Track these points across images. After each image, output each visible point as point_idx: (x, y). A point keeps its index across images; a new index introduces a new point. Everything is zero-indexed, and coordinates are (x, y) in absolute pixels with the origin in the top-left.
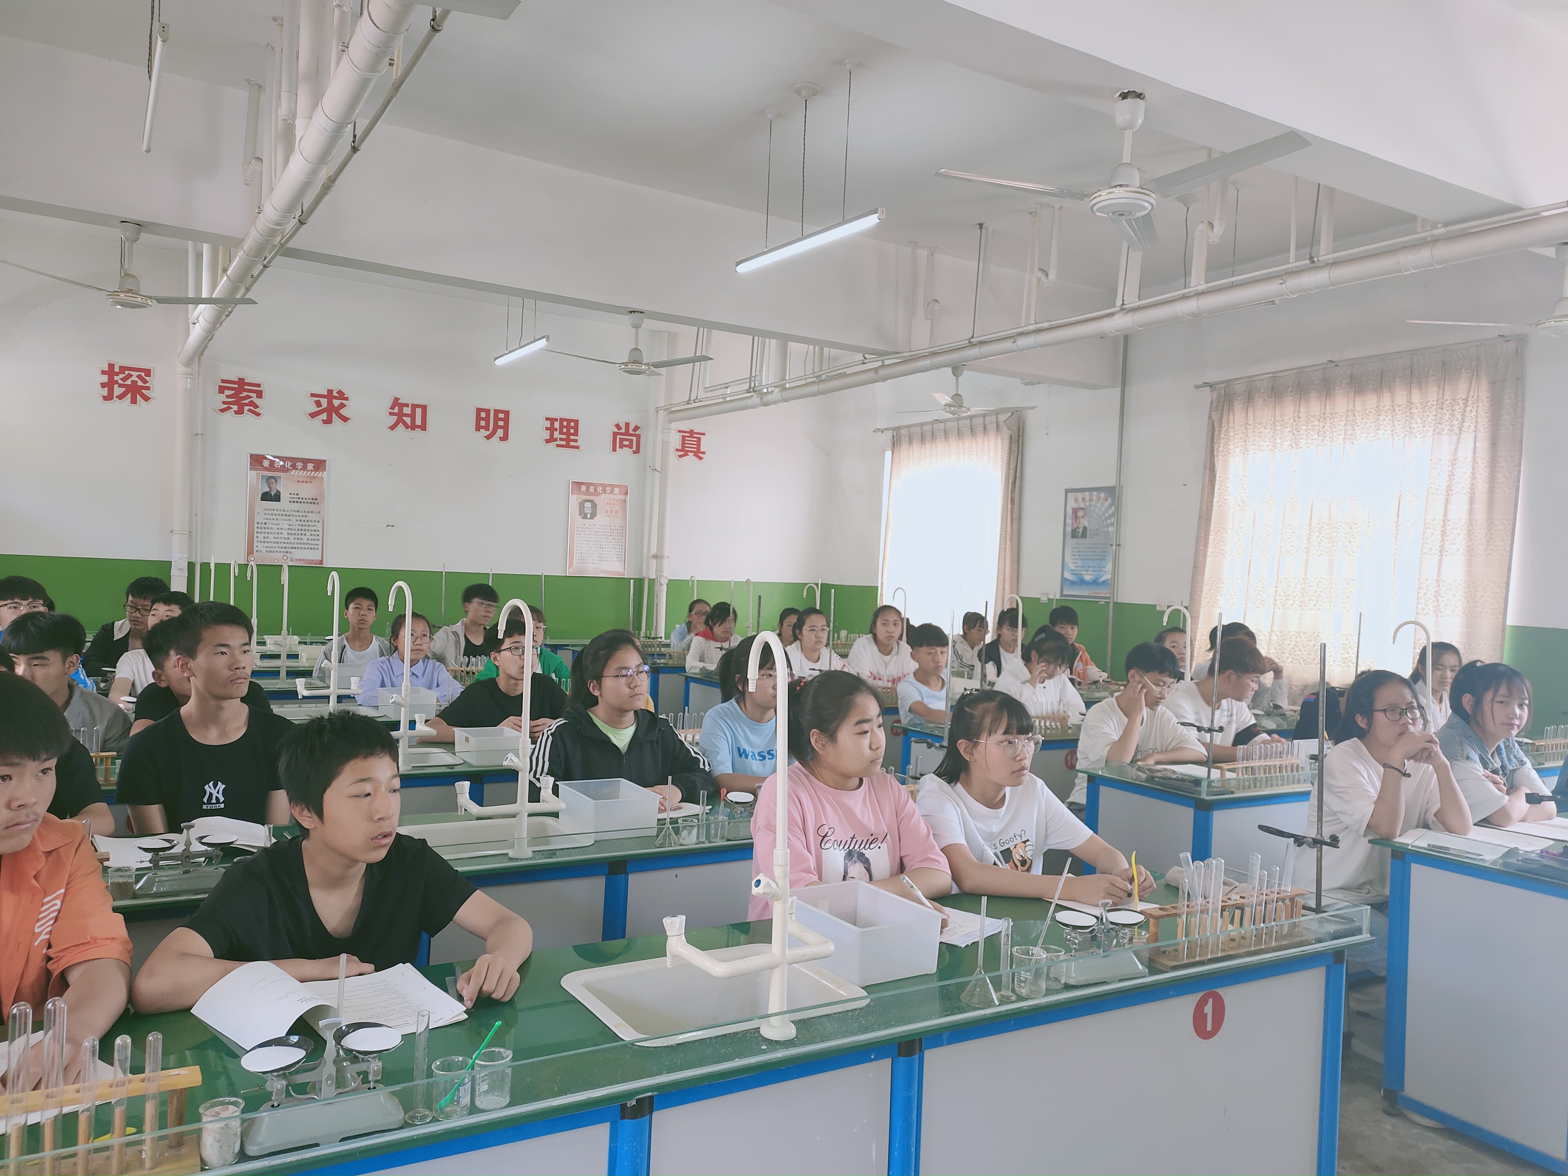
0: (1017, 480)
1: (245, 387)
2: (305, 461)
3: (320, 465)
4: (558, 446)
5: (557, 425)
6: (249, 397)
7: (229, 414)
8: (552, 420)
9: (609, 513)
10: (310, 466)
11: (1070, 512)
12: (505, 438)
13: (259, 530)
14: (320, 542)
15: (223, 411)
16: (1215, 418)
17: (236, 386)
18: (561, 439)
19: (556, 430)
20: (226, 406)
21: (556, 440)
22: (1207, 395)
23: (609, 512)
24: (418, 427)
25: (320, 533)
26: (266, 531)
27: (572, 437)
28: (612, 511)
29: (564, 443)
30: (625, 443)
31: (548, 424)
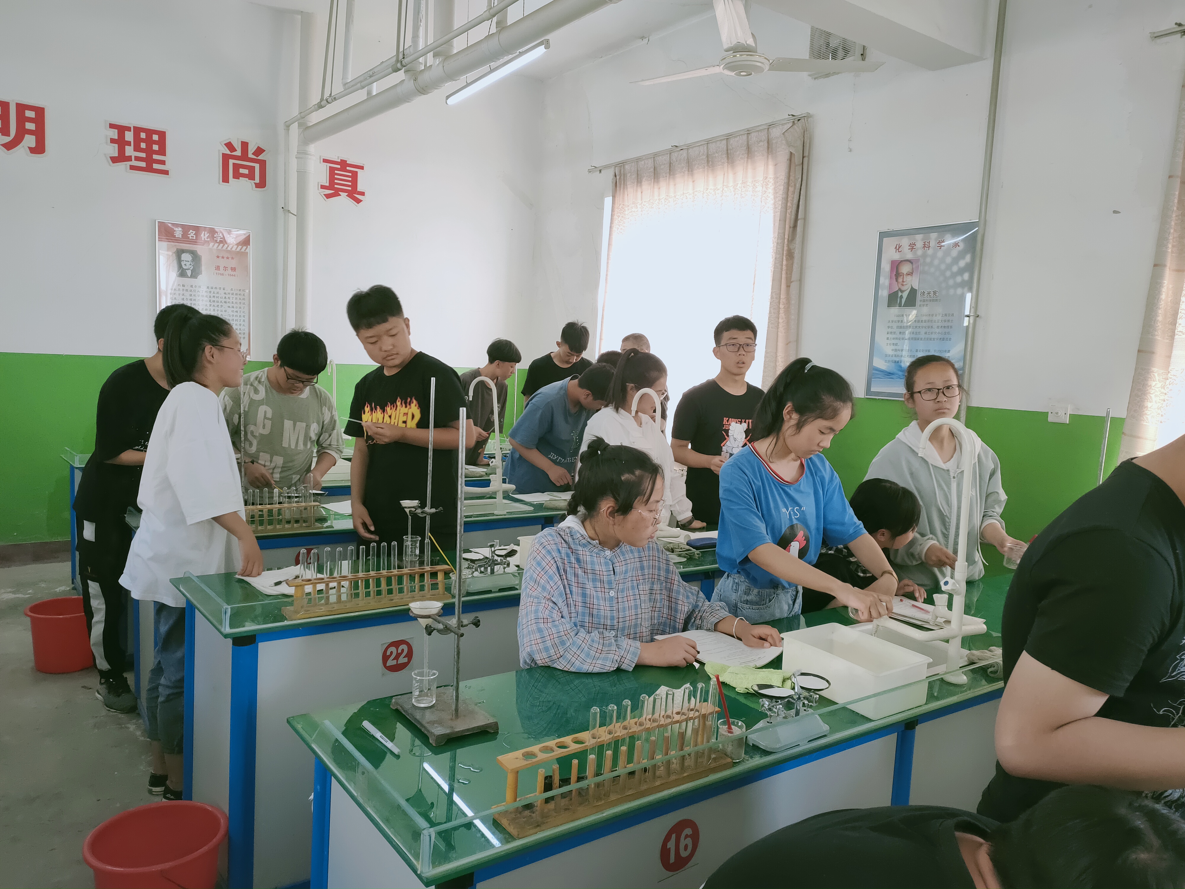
0: (800, 223)
4: (132, 168)
5: (129, 136)
8: (122, 129)
9: (222, 271)
11: (886, 267)
12: (39, 149)
18: (137, 159)
19: (129, 144)
21: (129, 159)
23: (221, 268)
27: (155, 157)
28: (225, 268)
29: (143, 164)
30: (242, 171)
31: (114, 134)
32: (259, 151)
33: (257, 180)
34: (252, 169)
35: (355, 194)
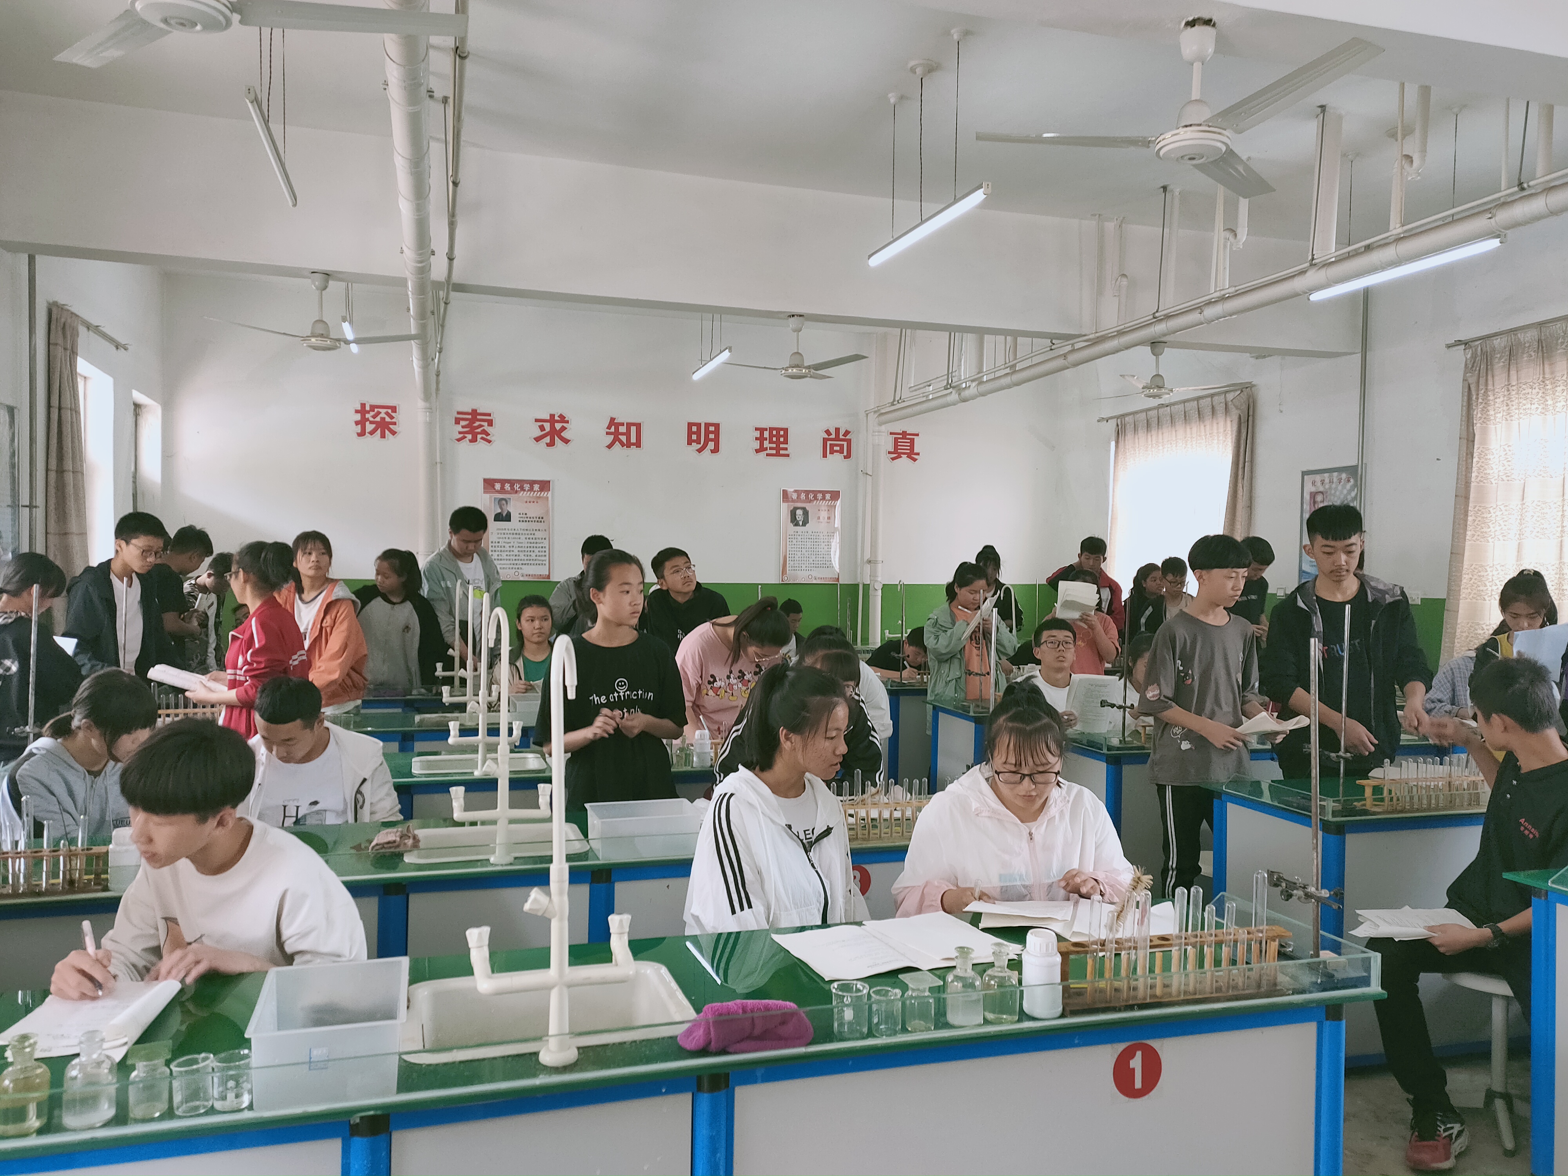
1: (479, 417)
2: (532, 483)
3: (545, 485)
4: (767, 455)
5: (766, 434)
6: (481, 426)
7: (465, 443)
8: (762, 430)
9: (821, 520)
10: (536, 487)
11: (1307, 496)
12: (716, 450)
13: (494, 549)
14: (547, 558)
15: (459, 440)
16: (1472, 380)
17: (470, 417)
18: (771, 448)
19: (766, 439)
20: (461, 435)
21: (766, 449)
22: (1460, 355)
23: (821, 518)
24: (633, 444)
25: (547, 550)
26: (499, 549)
27: (781, 446)
28: (824, 518)
29: (774, 452)
30: (836, 448)
31: (758, 434)
32: (847, 433)
33: (845, 453)
34: (842, 446)
35: (912, 455)
